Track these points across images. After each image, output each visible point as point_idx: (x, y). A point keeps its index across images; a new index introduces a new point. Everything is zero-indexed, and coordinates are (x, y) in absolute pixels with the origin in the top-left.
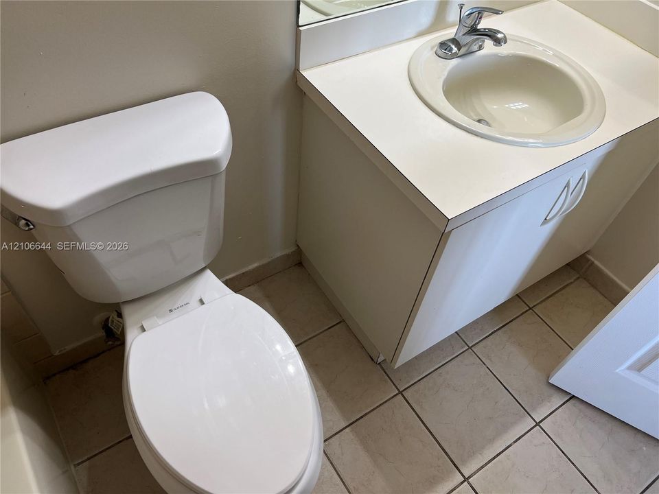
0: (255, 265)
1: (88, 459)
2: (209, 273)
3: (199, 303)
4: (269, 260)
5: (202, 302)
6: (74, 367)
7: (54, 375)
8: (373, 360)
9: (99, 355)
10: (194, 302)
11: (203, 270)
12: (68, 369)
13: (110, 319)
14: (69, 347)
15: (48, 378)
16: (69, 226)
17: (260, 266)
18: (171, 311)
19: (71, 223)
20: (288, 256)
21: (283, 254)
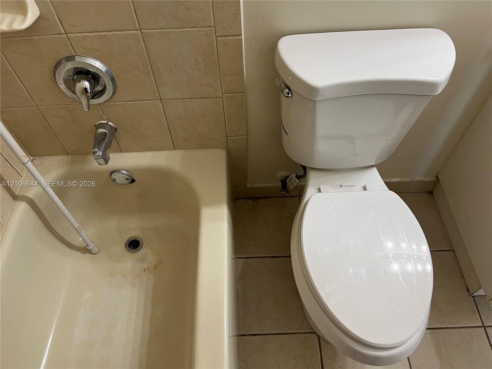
0: (397, 180)
1: (245, 258)
2: (375, 170)
3: (362, 189)
4: (409, 180)
5: (365, 188)
6: (253, 199)
7: (241, 199)
8: (468, 291)
9: (269, 198)
10: (359, 186)
11: (372, 166)
12: (249, 198)
13: (291, 177)
14: (256, 185)
15: (237, 199)
16: (315, 101)
17: (400, 182)
18: (341, 186)
19: (318, 99)
20: (425, 182)
21: (424, 180)
